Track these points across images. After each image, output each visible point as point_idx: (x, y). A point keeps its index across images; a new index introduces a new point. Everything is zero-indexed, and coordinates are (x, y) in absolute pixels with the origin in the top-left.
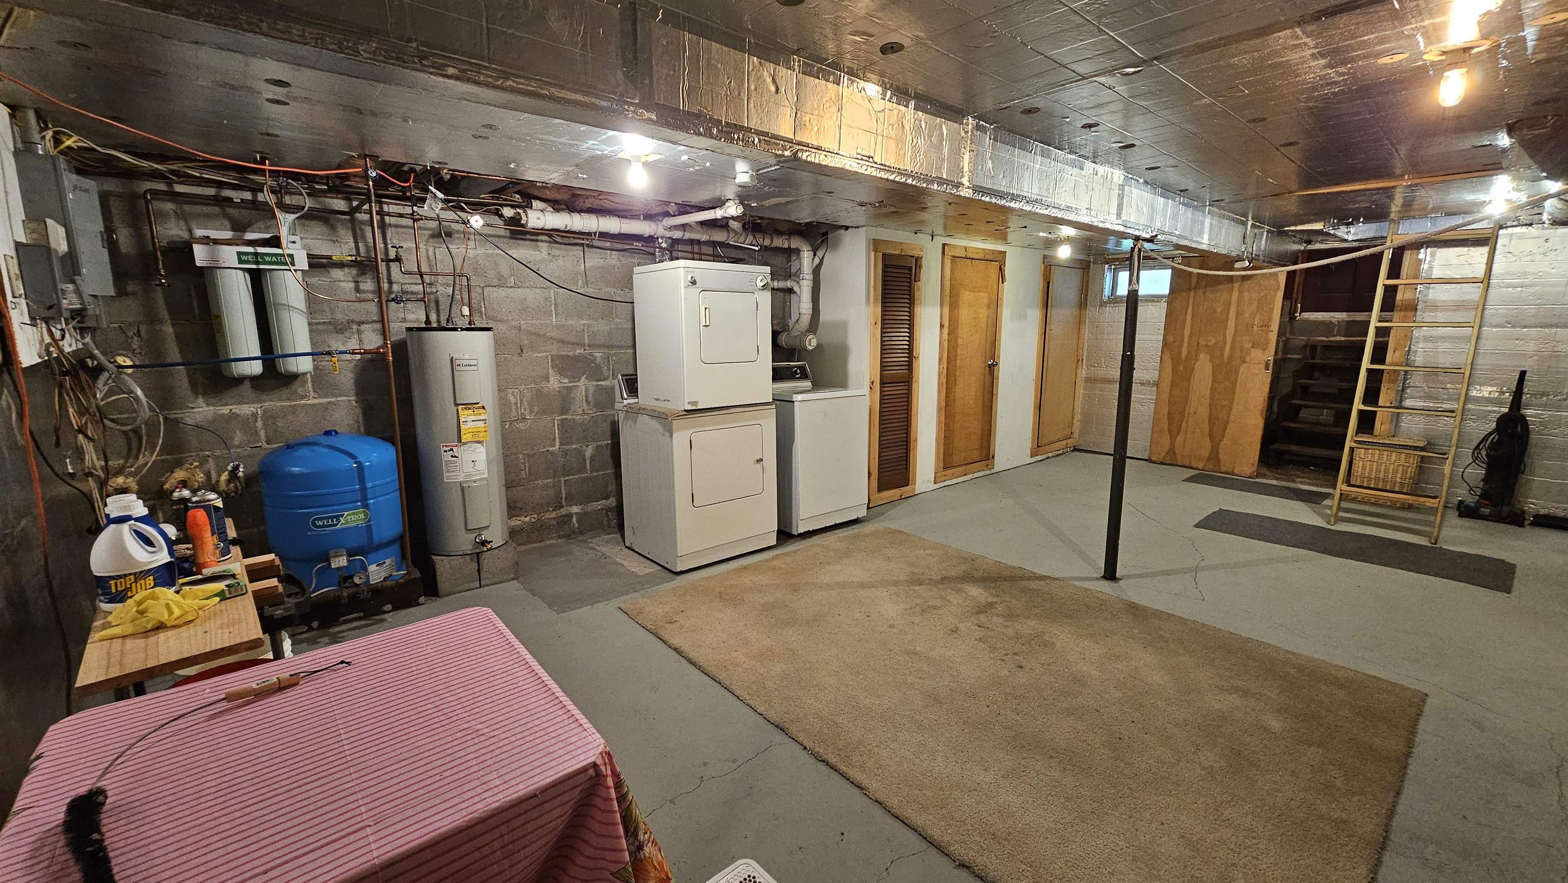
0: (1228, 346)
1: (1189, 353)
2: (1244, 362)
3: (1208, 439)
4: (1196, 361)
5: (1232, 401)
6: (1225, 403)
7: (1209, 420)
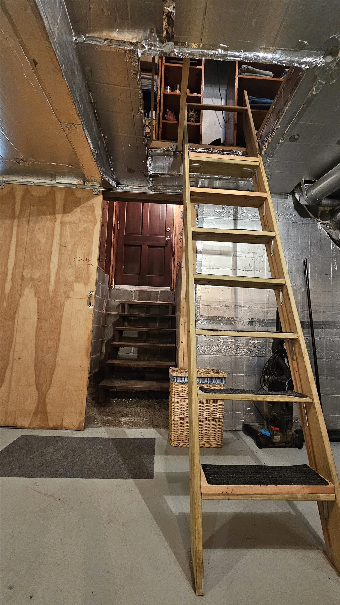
0: (53, 279)
1: (13, 287)
2: (68, 298)
3: (34, 388)
4: (20, 295)
5: (58, 340)
6: (50, 343)
7: (35, 366)
